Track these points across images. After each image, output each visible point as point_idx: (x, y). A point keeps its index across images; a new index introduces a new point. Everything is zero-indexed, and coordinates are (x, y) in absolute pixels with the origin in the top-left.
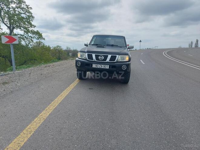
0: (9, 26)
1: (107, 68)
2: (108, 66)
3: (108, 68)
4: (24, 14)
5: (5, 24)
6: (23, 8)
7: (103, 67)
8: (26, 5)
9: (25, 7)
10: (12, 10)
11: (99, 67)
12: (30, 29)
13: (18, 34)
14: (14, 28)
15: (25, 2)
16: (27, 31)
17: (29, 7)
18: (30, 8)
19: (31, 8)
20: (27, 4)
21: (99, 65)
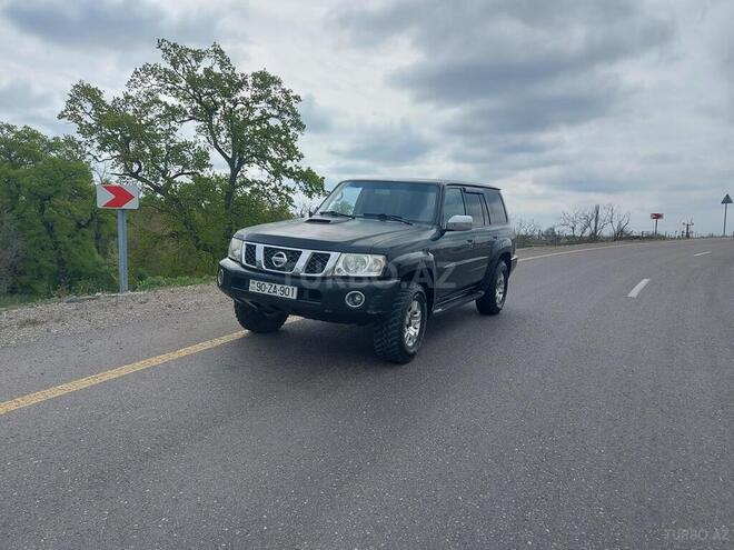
0: (230, 156)
1: (290, 297)
2: (296, 289)
3: (295, 297)
4: (277, 117)
5: (220, 150)
6: (275, 99)
7: (278, 294)
8: (284, 91)
9: (280, 96)
10: (242, 110)
11: (266, 292)
12: (289, 164)
13: (254, 181)
14: (242, 162)
15: (279, 82)
16: (279, 170)
17: (291, 94)
18: (295, 98)
19: (297, 98)
20: (285, 86)
21: (267, 284)
